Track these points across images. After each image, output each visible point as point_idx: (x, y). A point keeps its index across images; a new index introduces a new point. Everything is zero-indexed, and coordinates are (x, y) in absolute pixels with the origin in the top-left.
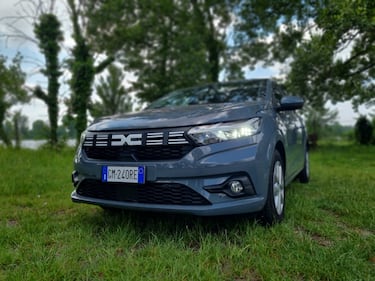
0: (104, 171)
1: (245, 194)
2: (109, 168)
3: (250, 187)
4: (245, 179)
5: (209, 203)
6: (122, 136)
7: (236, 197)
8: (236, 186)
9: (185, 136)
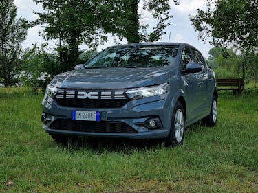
0: (73, 113)
1: (157, 127)
2: (77, 112)
3: (159, 124)
4: (157, 119)
5: (137, 132)
6: (85, 93)
7: (152, 129)
8: (152, 123)
9: (125, 94)
